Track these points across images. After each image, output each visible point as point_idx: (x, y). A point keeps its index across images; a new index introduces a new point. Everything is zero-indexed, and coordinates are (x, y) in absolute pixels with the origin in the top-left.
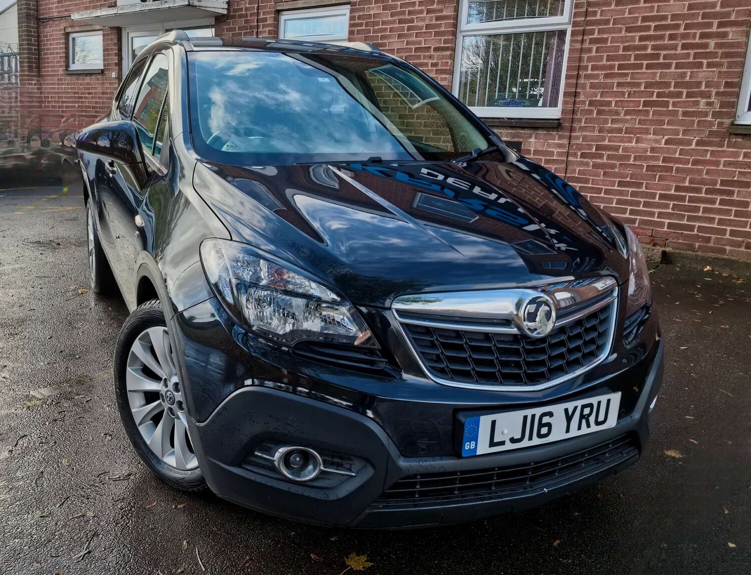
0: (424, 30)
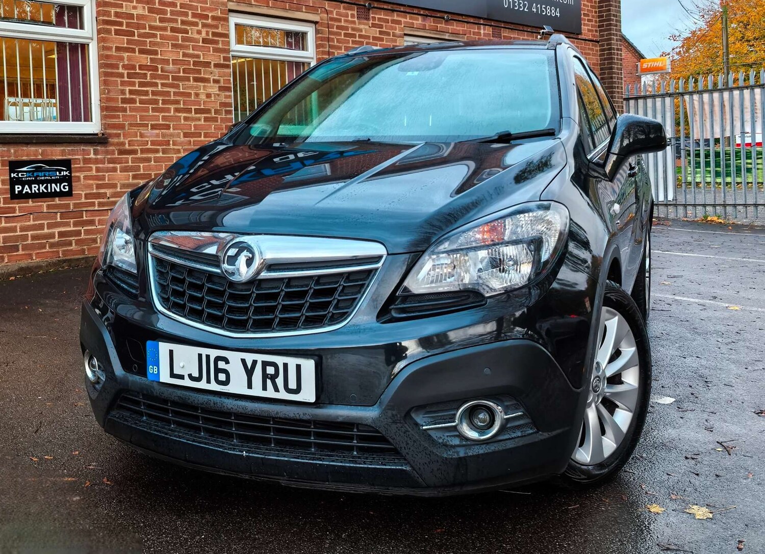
0: (201, 44)
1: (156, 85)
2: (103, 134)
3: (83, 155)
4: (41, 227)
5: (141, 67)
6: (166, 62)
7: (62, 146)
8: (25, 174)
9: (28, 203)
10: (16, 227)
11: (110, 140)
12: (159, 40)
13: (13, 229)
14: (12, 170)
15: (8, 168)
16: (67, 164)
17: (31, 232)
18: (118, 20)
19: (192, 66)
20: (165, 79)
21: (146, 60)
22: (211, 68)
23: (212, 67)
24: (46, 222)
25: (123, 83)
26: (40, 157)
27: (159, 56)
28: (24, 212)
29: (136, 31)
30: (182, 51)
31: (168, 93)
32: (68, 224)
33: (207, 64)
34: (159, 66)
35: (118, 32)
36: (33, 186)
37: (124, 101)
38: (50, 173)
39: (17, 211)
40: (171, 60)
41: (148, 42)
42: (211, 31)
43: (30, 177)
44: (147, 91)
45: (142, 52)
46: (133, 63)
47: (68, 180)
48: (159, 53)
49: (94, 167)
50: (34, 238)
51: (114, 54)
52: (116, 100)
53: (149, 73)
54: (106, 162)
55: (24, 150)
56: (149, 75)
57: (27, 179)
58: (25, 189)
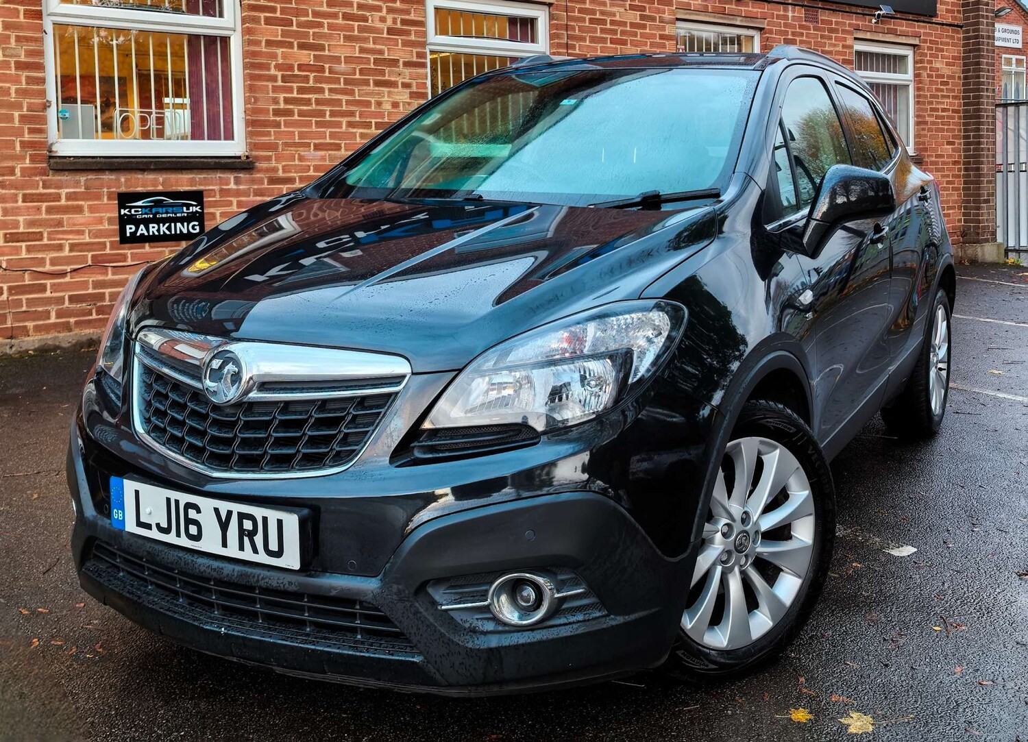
0: (385, 35)
1: (321, 91)
2: (247, 157)
3: (220, 184)
5: (300, 67)
6: (337, 60)
7: (191, 173)
8: (140, 210)
9: (144, 247)
11: (257, 164)
12: (326, 30)
13: (123, 283)
14: (122, 205)
15: (117, 202)
16: (198, 196)
18: (269, 4)
19: (372, 64)
20: (335, 83)
21: (308, 57)
22: (399, 67)
23: (401, 66)
25: (275, 89)
26: (160, 188)
27: (327, 53)
28: (139, 260)
29: (294, 19)
30: (358, 45)
31: (339, 102)
33: (394, 63)
34: (327, 66)
35: (268, 21)
36: (151, 226)
37: (277, 112)
38: (174, 209)
39: (129, 259)
40: (343, 57)
41: (311, 33)
42: (399, 17)
43: (146, 214)
44: (309, 100)
45: (302, 46)
46: (289, 62)
47: (200, 218)
48: (327, 49)
49: (234, 200)
51: (264, 50)
52: (265, 111)
53: (312, 75)
54: (252, 194)
55: (138, 179)
56: (311, 78)
57: (143, 216)
58: (140, 229)
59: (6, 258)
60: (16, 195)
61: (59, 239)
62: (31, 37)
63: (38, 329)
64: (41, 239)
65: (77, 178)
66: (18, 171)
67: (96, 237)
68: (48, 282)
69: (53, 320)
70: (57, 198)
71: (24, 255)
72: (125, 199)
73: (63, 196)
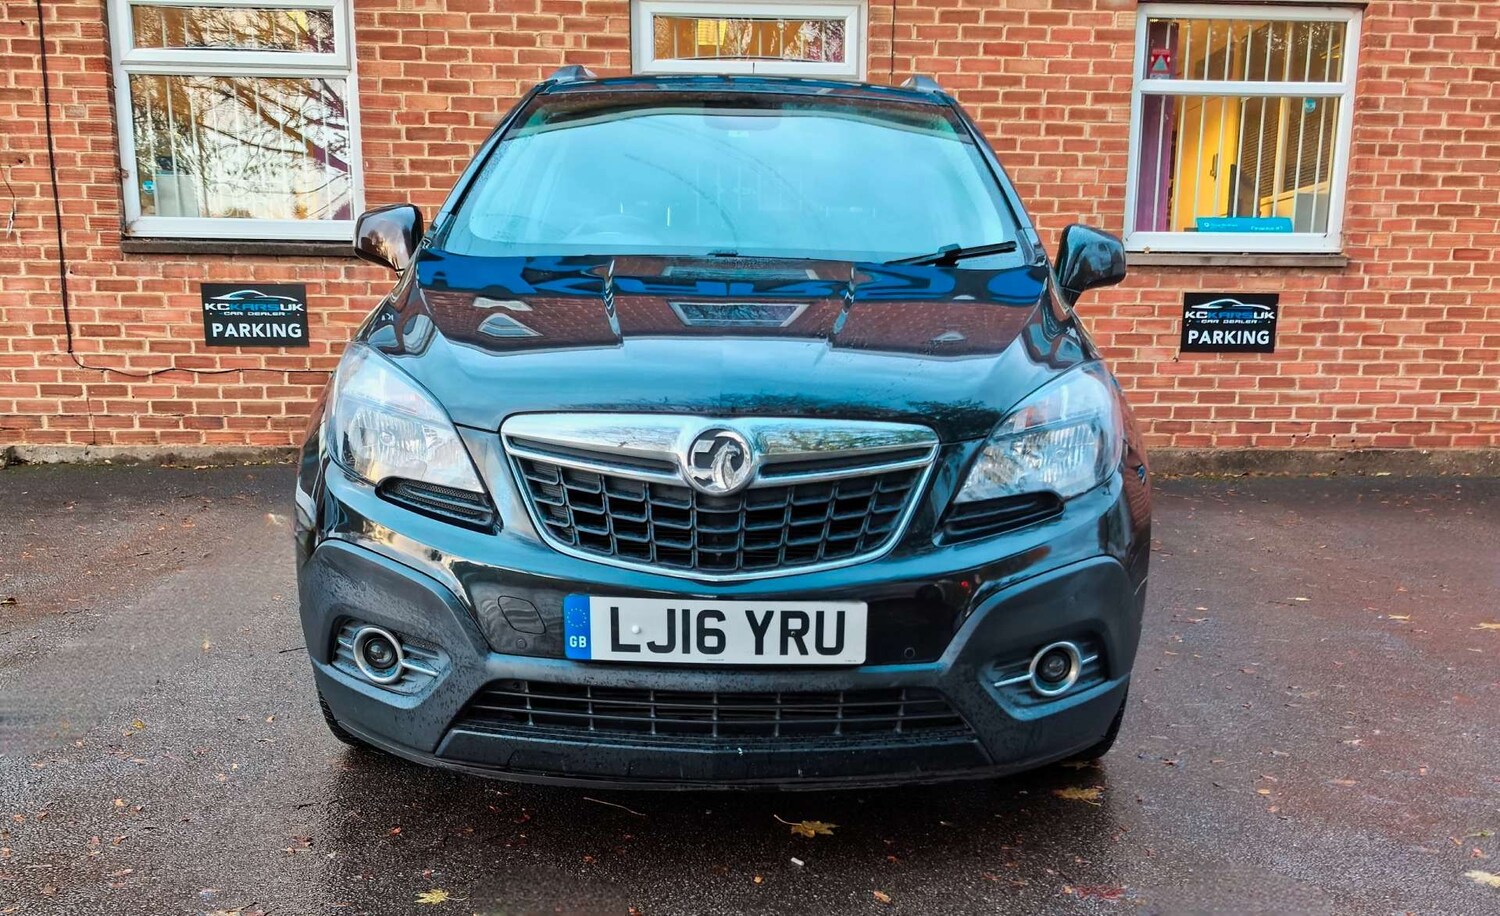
3: (327, 277)
4: (257, 393)
5: (433, 117)
6: (486, 104)
7: (289, 261)
9: (235, 352)
10: (216, 390)
12: (470, 62)
13: (213, 393)
14: (206, 299)
15: (200, 294)
16: (298, 291)
17: (242, 400)
18: (387, 29)
21: (443, 102)
24: (265, 386)
25: (398, 149)
26: (251, 279)
27: (471, 95)
28: (228, 365)
29: (423, 48)
30: (520, 81)
32: (302, 392)
34: (472, 114)
35: (386, 54)
36: (241, 325)
37: (401, 181)
38: (269, 306)
39: (218, 365)
40: (495, 100)
41: (448, 67)
42: (585, 35)
44: (446, 163)
45: (434, 87)
46: (417, 110)
47: (302, 319)
48: (472, 89)
49: (346, 298)
50: (246, 409)
51: (380, 94)
52: (385, 180)
53: (450, 128)
54: (369, 291)
55: (224, 267)
56: (449, 132)
57: (232, 313)
58: (228, 329)
59: (83, 353)
60: (89, 282)
61: (138, 336)
62: (95, 92)
63: (120, 436)
64: (118, 335)
65: (154, 263)
66: (89, 254)
67: (179, 335)
68: (130, 385)
69: (137, 428)
70: (133, 286)
71: (102, 351)
72: (209, 291)
73: (140, 286)
